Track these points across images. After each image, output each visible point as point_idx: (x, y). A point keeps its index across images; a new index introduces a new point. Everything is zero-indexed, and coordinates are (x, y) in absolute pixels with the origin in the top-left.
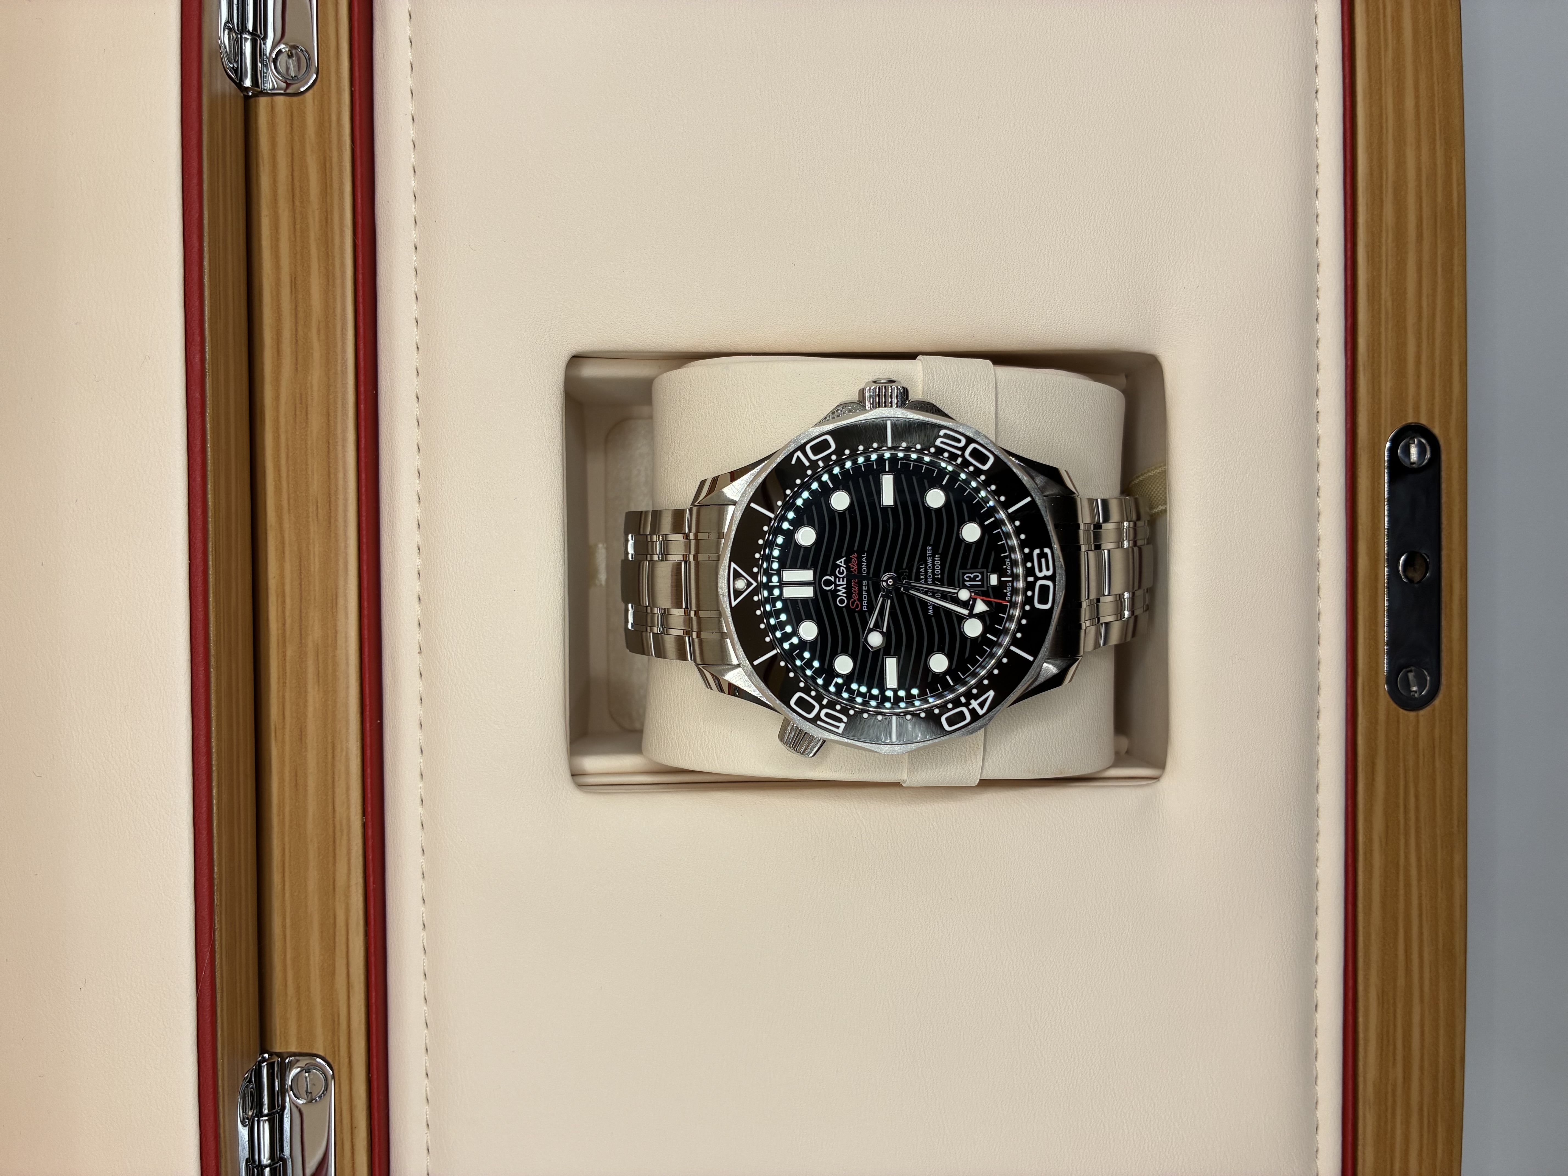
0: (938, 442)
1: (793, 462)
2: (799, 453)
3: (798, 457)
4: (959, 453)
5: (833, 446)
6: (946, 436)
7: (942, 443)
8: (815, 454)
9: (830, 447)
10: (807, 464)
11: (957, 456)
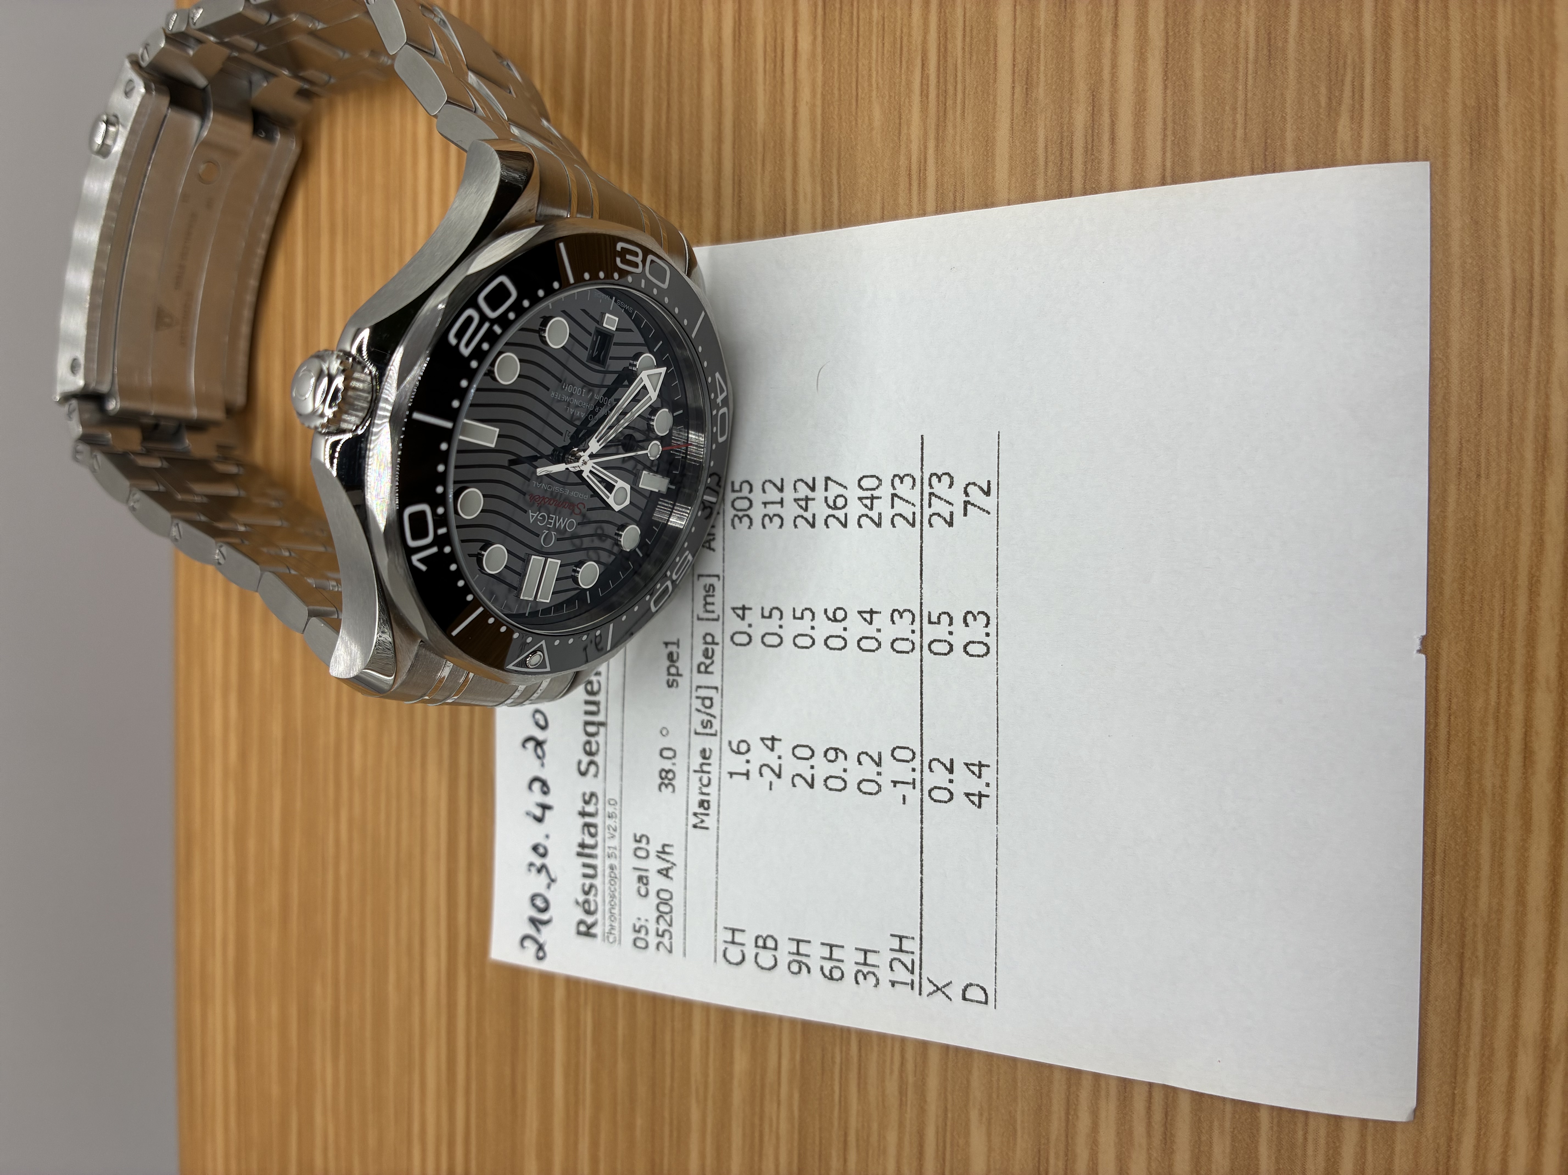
0: (466, 352)
1: (423, 568)
2: (415, 558)
3: (421, 560)
4: (486, 325)
5: (425, 507)
6: (459, 335)
7: (467, 345)
8: (426, 535)
9: (423, 513)
10: (434, 550)
11: (490, 329)
